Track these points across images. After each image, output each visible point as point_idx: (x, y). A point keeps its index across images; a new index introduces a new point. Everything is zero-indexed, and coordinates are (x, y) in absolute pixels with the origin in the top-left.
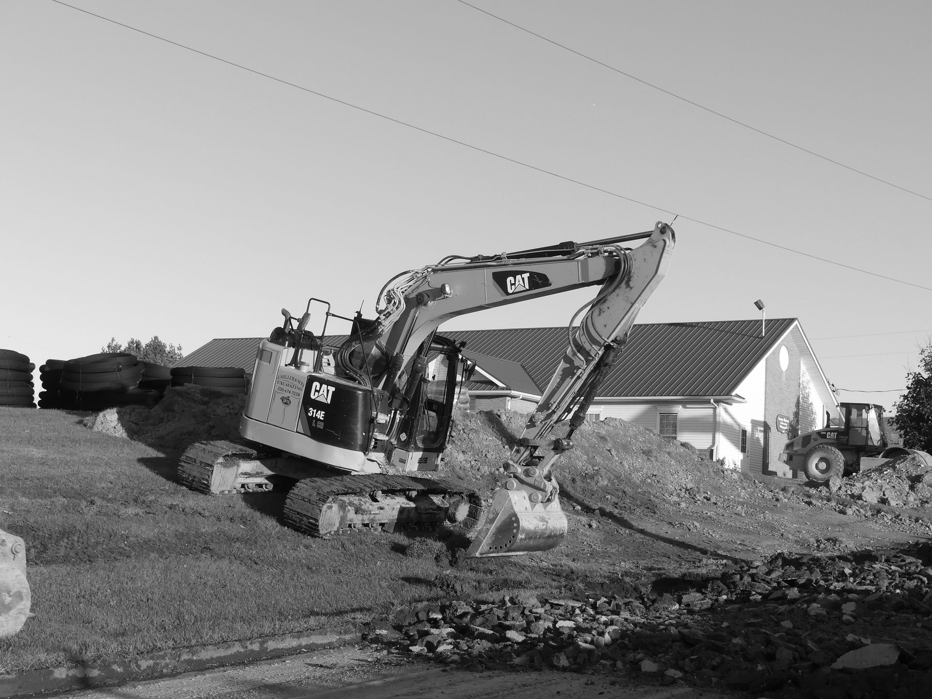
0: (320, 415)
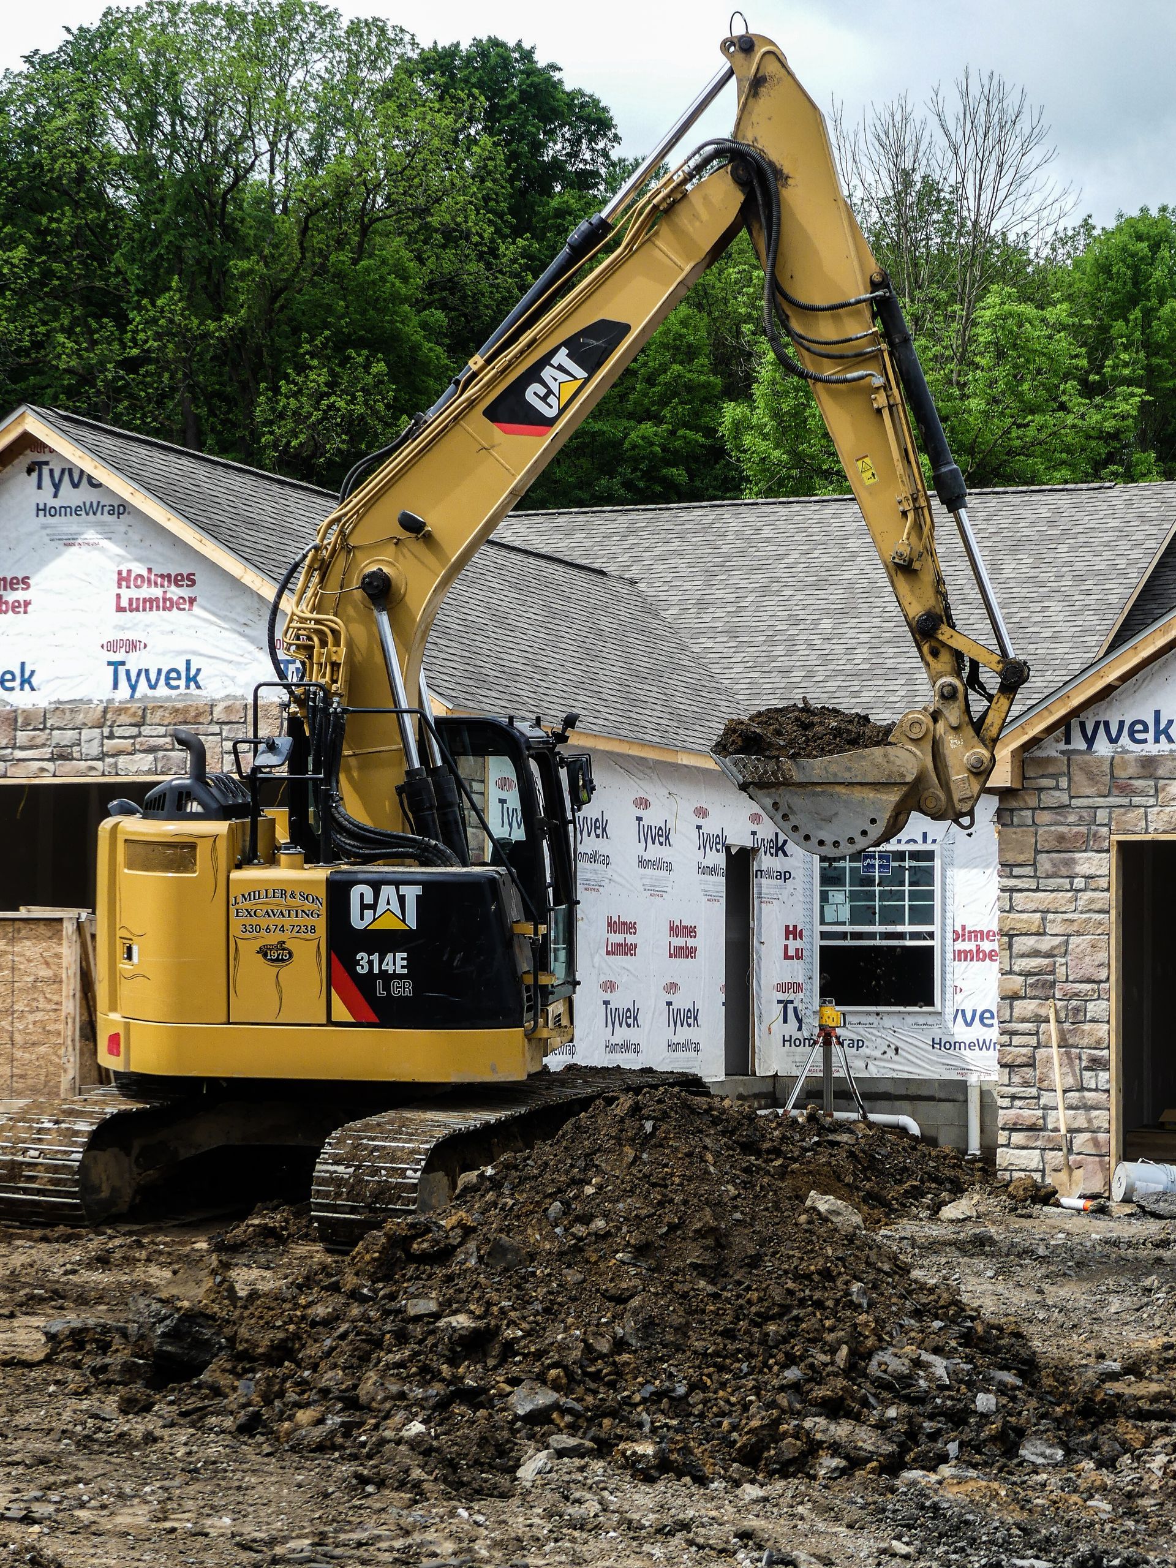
0: (396, 963)
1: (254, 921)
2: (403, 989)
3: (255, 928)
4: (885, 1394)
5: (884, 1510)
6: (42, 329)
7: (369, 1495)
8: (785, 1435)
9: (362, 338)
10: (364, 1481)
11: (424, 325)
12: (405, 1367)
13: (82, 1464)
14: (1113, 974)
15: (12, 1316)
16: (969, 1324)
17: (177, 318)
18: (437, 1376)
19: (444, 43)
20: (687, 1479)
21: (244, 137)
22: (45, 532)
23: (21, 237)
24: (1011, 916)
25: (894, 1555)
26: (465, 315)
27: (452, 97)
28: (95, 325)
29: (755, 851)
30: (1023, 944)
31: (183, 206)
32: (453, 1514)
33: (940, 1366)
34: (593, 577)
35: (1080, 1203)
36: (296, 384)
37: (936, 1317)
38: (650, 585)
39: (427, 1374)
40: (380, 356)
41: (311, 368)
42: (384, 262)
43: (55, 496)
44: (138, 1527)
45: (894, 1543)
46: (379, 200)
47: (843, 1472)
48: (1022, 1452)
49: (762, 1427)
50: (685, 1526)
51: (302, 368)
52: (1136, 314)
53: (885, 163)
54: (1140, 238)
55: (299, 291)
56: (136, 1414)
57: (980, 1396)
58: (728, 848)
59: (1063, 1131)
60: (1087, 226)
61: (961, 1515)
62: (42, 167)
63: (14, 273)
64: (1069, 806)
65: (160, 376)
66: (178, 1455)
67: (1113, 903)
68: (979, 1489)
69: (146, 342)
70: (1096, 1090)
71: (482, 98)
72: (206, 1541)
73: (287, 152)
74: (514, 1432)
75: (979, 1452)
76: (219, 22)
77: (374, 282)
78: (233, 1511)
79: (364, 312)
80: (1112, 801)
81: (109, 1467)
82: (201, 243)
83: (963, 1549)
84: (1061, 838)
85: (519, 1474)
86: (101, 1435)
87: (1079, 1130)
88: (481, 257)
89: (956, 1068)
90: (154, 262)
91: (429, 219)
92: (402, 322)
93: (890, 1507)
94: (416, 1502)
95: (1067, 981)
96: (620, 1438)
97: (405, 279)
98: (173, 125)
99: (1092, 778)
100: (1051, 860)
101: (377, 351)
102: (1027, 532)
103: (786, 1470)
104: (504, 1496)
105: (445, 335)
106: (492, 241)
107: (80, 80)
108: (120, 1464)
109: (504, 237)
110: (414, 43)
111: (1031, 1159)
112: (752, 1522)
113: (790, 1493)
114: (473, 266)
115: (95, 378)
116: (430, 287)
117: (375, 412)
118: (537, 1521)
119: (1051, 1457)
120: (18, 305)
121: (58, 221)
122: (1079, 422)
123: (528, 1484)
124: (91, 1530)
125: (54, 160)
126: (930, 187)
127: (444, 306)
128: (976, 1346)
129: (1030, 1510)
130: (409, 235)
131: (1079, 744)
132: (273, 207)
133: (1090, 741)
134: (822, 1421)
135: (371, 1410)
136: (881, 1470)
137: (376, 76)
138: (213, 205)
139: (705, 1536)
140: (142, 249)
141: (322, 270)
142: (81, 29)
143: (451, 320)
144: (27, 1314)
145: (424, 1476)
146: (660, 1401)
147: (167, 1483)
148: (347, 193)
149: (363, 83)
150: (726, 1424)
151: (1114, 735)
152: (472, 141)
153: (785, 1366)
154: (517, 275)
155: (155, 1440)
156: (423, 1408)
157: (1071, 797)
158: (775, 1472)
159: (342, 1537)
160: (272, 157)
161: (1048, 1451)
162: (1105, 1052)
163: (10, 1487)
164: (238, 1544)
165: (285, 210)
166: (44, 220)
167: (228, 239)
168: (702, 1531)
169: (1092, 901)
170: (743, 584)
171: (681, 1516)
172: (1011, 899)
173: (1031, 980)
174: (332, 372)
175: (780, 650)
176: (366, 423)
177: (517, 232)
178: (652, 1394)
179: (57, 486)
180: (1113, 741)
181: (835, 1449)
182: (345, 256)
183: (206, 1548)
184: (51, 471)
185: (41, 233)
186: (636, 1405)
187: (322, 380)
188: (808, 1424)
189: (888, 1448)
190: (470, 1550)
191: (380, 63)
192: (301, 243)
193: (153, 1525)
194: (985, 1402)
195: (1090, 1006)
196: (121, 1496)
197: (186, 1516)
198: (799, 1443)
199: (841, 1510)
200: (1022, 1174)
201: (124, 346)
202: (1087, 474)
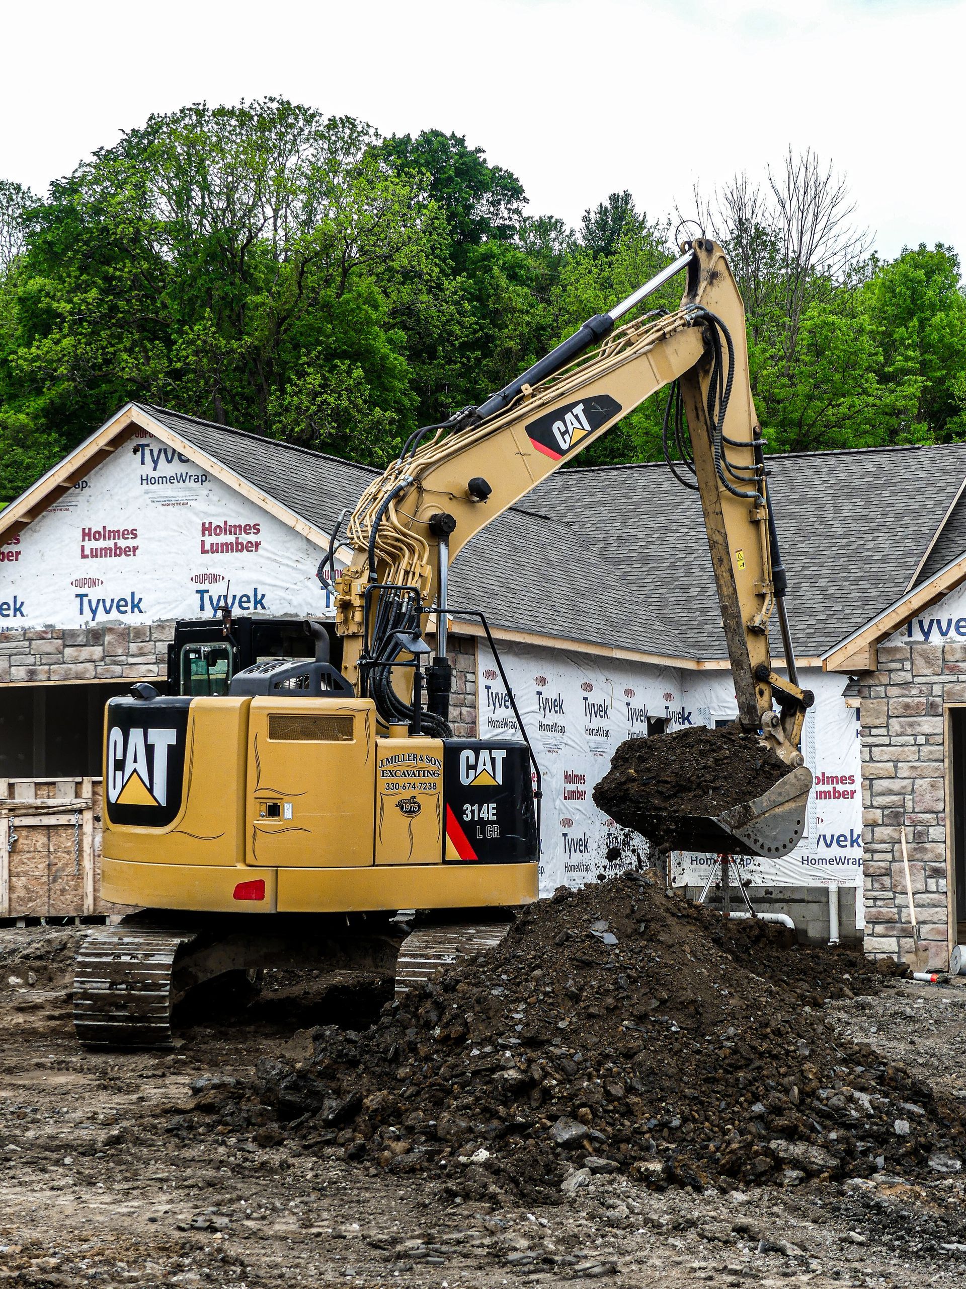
0: (489, 812)
1: (395, 780)
2: (493, 833)
3: (396, 786)
4: (828, 1123)
5: (839, 1209)
6: (111, 350)
7: (459, 1205)
8: (757, 1154)
9: (345, 351)
10: (451, 1194)
11: (390, 341)
12: (470, 1109)
13: (239, 1186)
14: (948, 806)
15: (164, 1075)
16: (882, 1068)
17: (209, 340)
18: (494, 1114)
19: (400, 135)
20: (689, 1188)
21: (254, 205)
22: (147, 496)
23: (94, 282)
24: (871, 765)
25: (852, 1243)
26: (419, 334)
27: (406, 174)
28: (149, 346)
29: (668, 720)
30: (880, 785)
31: (212, 257)
32: (523, 1218)
33: (865, 1099)
34: (540, 521)
35: (929, 976)
36: (297, 386)
37: (859, 1064)
38: (582, 527)
39: (489, 1114)
40: (359, 364)
41: (308, 374)
42: (359, 295)
43: (155, 469)
44: (293, 1232)
45: (852, 1233)
46: (355, 250)
47: (802, 1180)
48: (930, 1163)
49: (740, 1148)
50: (692, 1223)
51: (302, 375)
52: (915, 322)
53: (730, 214)
54: (917, 266)
55: (298, 318)
56: (271, 1147)
57: (897, 1122)
58: (649, 719)
59: (914, 923)
60: (874, 259)
61: (897, 1212)
62: (108, 231)
63: (89, 309)
64: (912, 682)
65: (197, 382)
66: (308, 1177)
67: (947, 754)
68: (906, 1192)
69: (187, 357)
70: (937, 892)
71: (428, 174)
72: (345, 1242)
73: (286, 217)
74: (557, 1156)
75: (899, 1164)
76: (233, 122)
77: (353, 310)
78: (359, 1219)
79: (346, 333)
80: (943, 678)
81: (259, 1188)
82: (225, 285)
83: (902, 1238)
84: (907, 706)
85: (562, 1187)
86: (247, 1164)
87: (924, 922)
88: (429, 291)
89: (820, 878)
90: (190, 299)
91: (391, 263)
92: (374, 339)
93: (843, 1206)
94: (494, 1210)
95: (913, 812)
96: (635, 1159)
97: (376, 307)
98: (203, 198)
99: (928, 661)
100: (900, 723)
101: (356, 361)
102: (858, 482)
103: (759, 1180)
104: (556, 1204)
105: (405, 348)
106: (438, 278)
107: (134, 167)
108: (267, 1185)
109: (447, 275)
110: (376, 135)
111: (890, 944)
112: (742, 1220)
113: (766, 1198)
114: (424, 297)
115: (150, 385)
116: (394, 313)
117: (356, 406)
118: (583, 1222)
119: (952, 1166)
120: (93, 332)
121: (121, 270)
122: (878, 402)
123: (573, 1194)
124: (257, 1236)
125: (117, 226)
126: (760, 233)
127: (405, 328)
128: (888, 1085)
129: (946, 1207)
130: (377, 275)
131: (918, 636)
132: (276, 257)
133: (927, 634)
134: (783, 1143)
135: (447, 1141)
136: (832, 1178)
137: (350, 159)
138: (234, 256)
139: (711, 1231)
140: (182, 290)
141: (314, 302)
142: (133, 130)
143: (409, 336)
144: (174, 1074)
145: (498, 1190)
146: (661, 1131)
147: (305, 1199)
148: (332, 245)
149: (340, 164)
150: (712, 1147)
151: (944, 630)
152: (421, 206)
153: (751, 1103)
154: (457, 303)
155: (289, 1167)
156: (486, 1139)
157: (914, 676)
158: (751, 1181)
159: (445, 1237)
160: (275, 220)
161: (950, 1162)
162: (943, 865)
163: (190, 1204)
164: (369, 1244)
165: (286, 260)
166: (111, 270)
167: (245, 281)
168: (707, 1227)
169: (931, 752)
170: (651, 524)
171: (689, 1216)
172: (870, 752)
173: (886, 812)
174: (323, 376)
175: (681, 572)
176: (349, 414)
177: (456, 272)
178: (656, 1126)
179: (156, 462)
180: (944, 634)
181: (796, 1164)
182: (331, 292)
183: (347, 1248)
184: (151, 451)
185: (108, 279)
186: (644, 1133)
187: (317, 382)
188: (773, 1145)
189: (834, 1162)
190: (541, 1245)
191: (352, 150)
192: (299, 283)
193: (304, 1231)
194: (902, 1126)
195: (931, 830)
196: (274, 1209)
197: (325, 1223)
198: (768, 1160)
199: (807, 1210)
200: (885, 956)
201: (170, 361)
202: (884, 440)
